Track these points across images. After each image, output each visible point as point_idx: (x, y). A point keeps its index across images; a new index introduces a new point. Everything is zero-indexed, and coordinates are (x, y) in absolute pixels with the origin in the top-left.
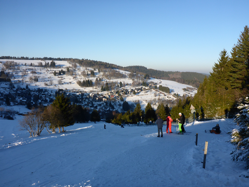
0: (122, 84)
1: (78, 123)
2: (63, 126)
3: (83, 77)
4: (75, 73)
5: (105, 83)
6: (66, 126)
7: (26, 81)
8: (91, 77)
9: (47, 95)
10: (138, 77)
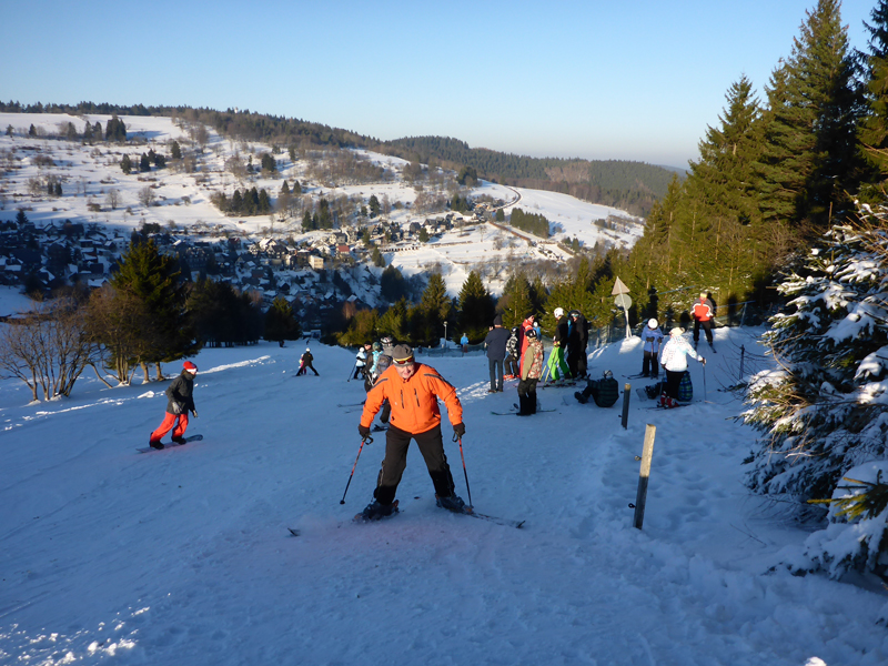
0: (378, 203)
1: (218, 346)
2: (158, 360)
3: (232, 177)
4: (204, 162)
5: (316, 200)
6: (167, 361)
7: (18, 193)
8: (265, 177)
9: (99, 246)
10: (436, 180)
